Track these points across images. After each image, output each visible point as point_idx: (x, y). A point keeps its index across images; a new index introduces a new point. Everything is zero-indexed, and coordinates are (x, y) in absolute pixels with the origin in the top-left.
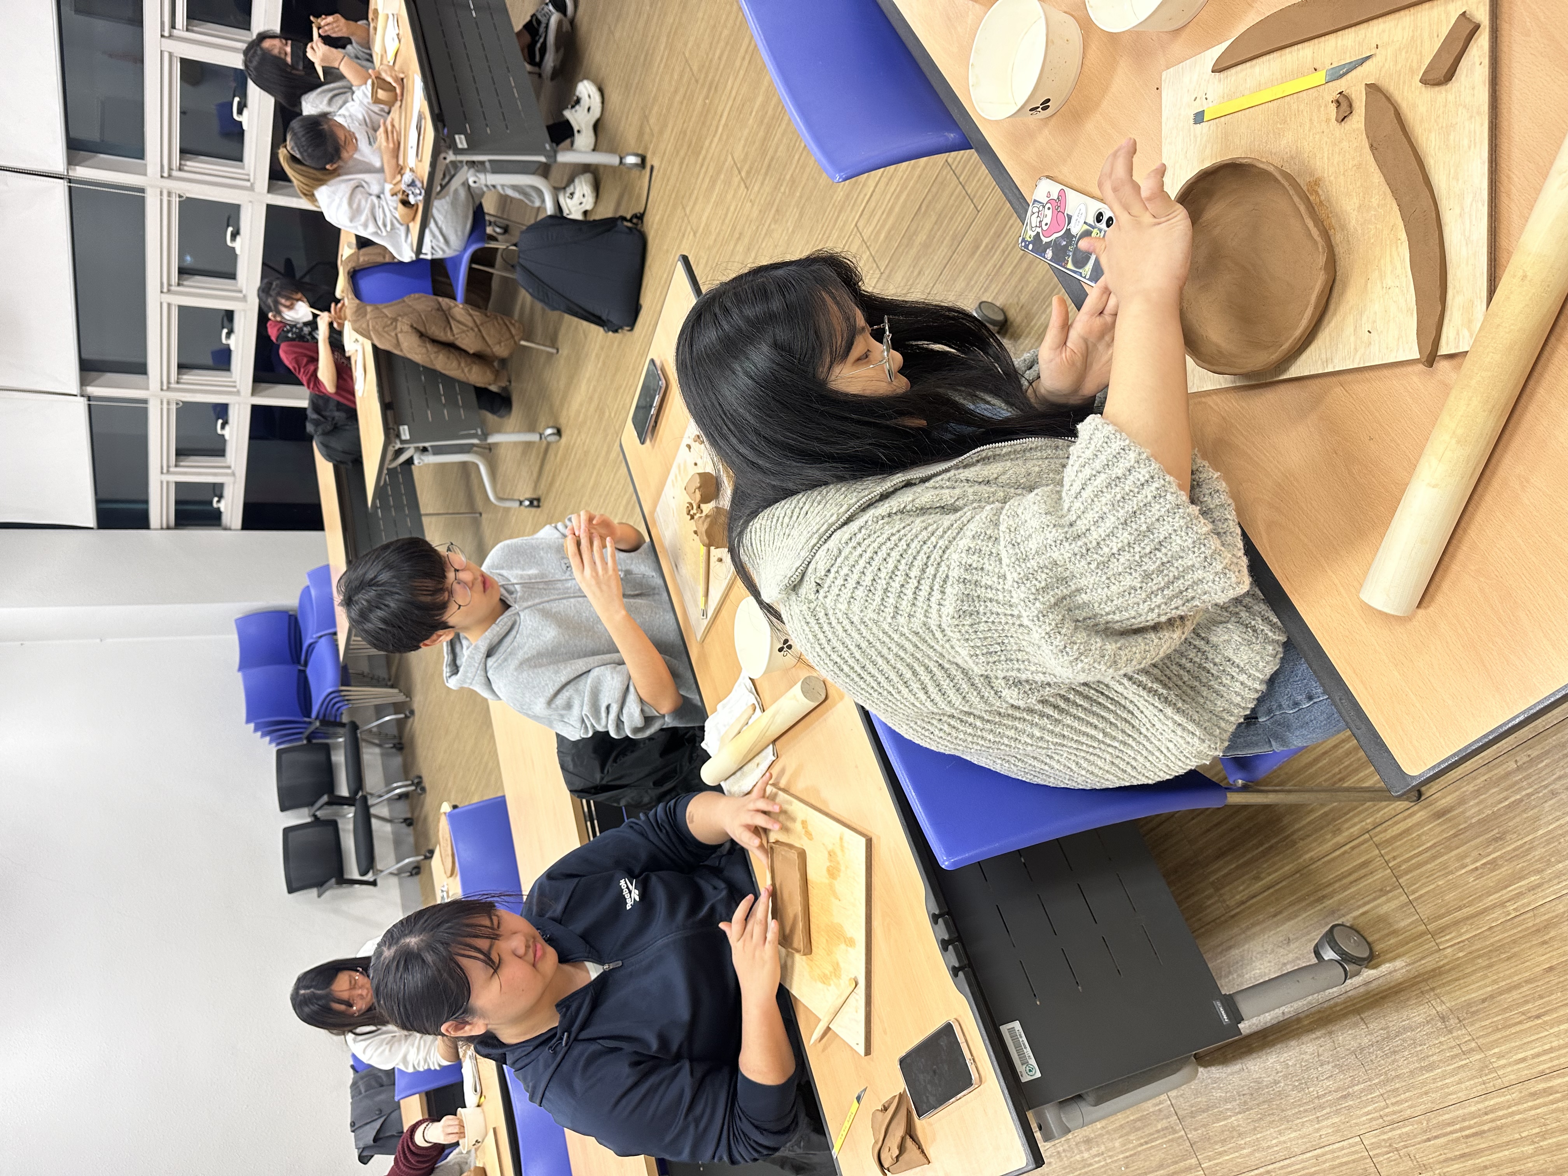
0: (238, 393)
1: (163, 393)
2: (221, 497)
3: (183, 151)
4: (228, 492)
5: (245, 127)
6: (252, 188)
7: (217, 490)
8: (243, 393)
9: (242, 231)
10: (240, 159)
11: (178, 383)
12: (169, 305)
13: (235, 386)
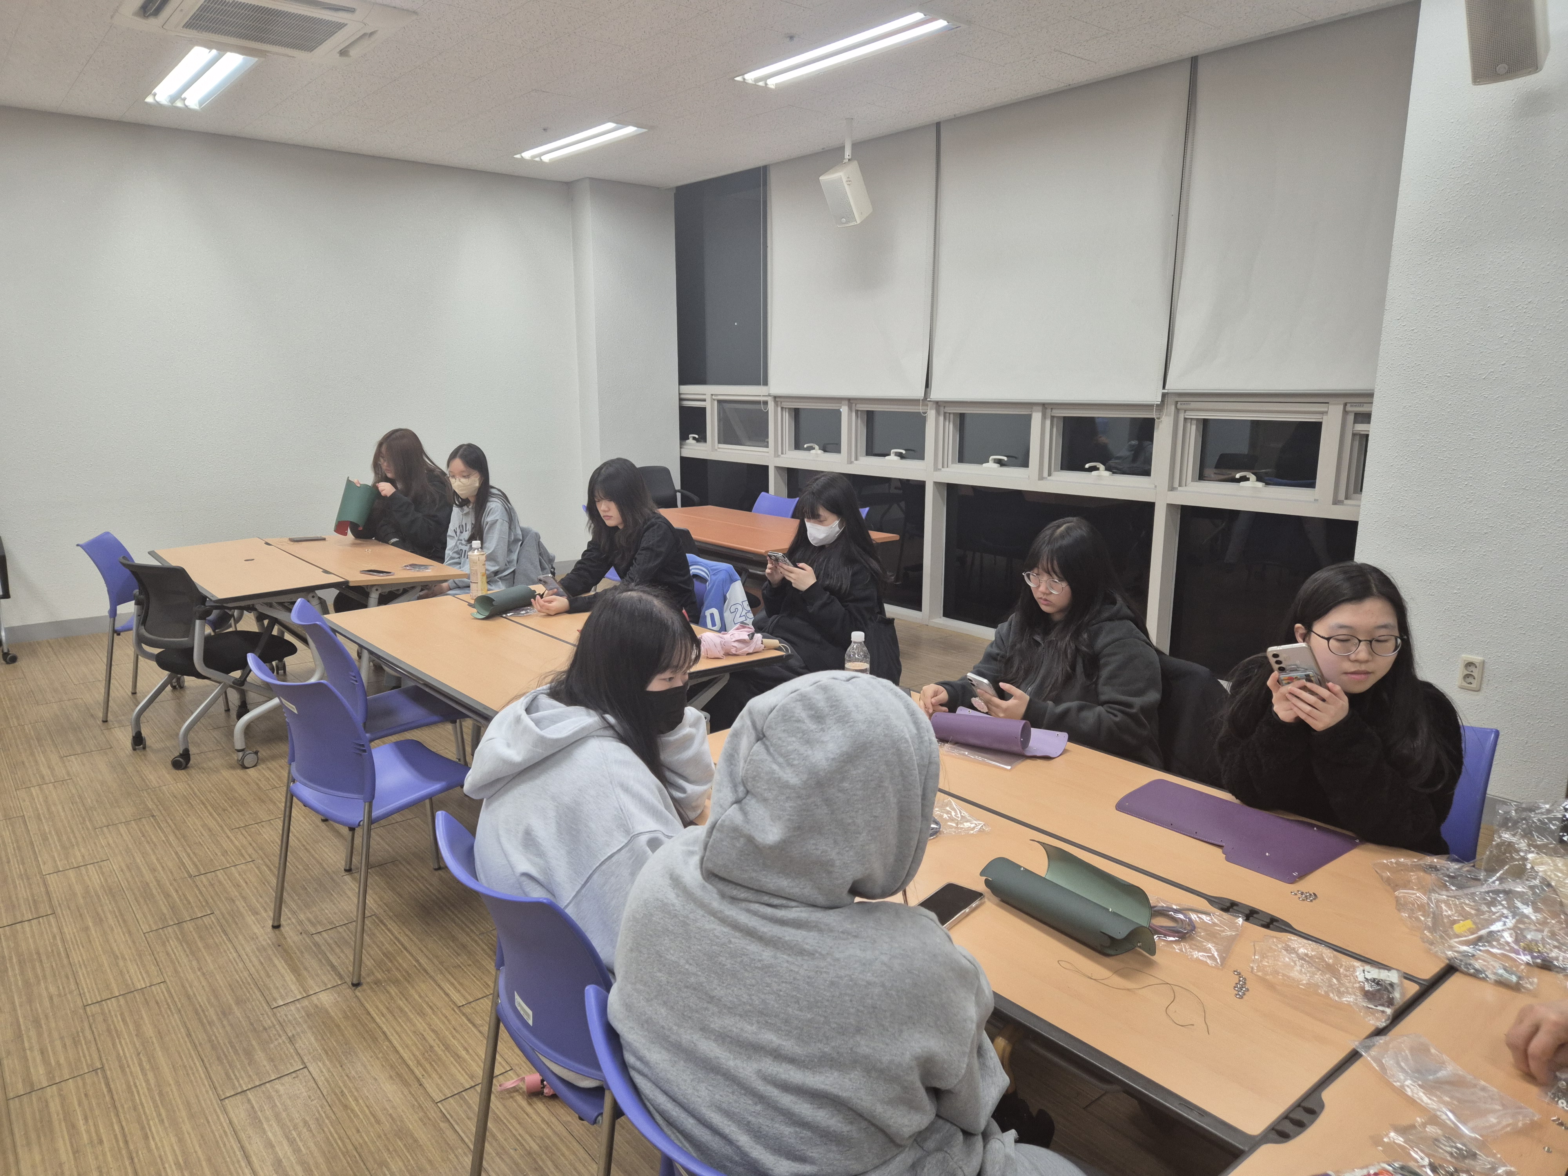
0: (776, 455)
1: (773, 398)
2: (697, 440)
3: (962, 416)
4: (701, 446)
5: (984, 465)
6: (936, 469)
7: (702, 438)
8: (777, 459)
9: (904, 461)
10: (961, 460)
11: (783, 408)
13: (782, 453)
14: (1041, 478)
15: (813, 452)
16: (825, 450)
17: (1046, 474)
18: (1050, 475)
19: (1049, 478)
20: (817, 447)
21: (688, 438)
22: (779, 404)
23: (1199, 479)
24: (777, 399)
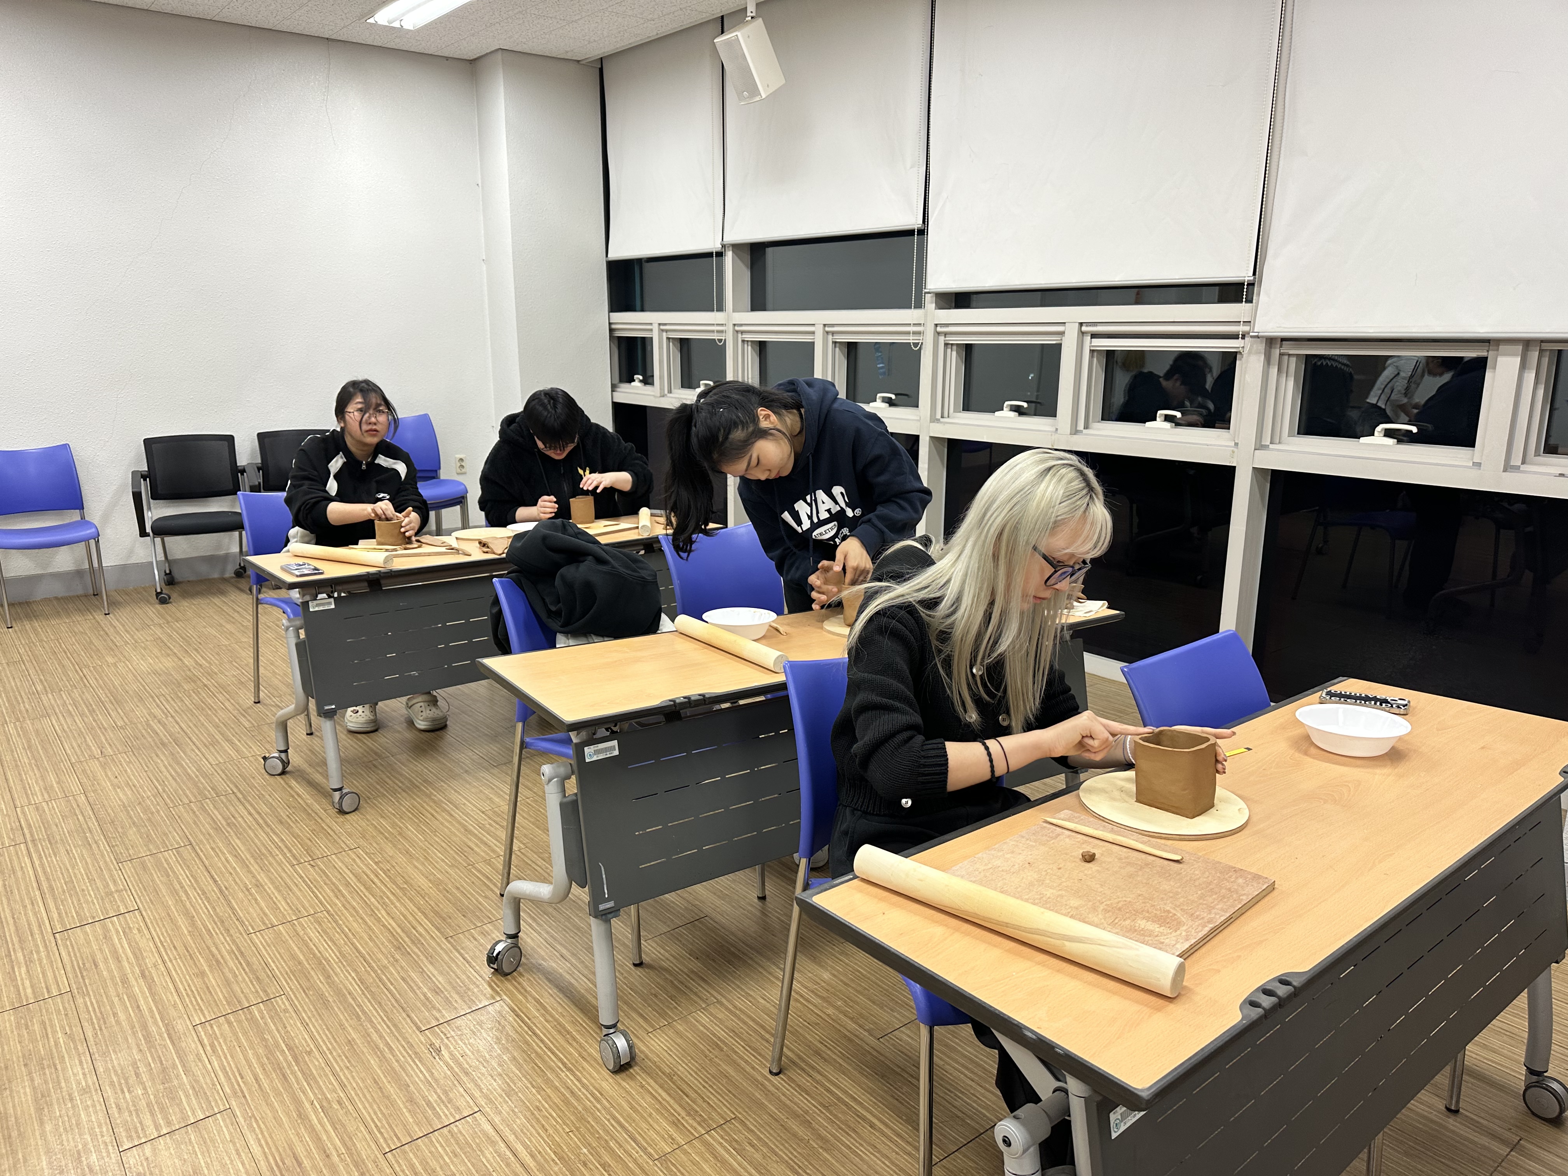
1: (731, 327)
2: (643, 382)
4: (647, 390)
5: (997, 413)
7: (648, 380)
9: (893, 409)
11: (743, 341)
12: (813, 333)
14: (1075, 431)
17: (1081, 426)
18: (1086, 427)
19: (1085, 431)
21: (634, 381)
22: (740, 335)
23: (1298, 433)
24: (737, 328)
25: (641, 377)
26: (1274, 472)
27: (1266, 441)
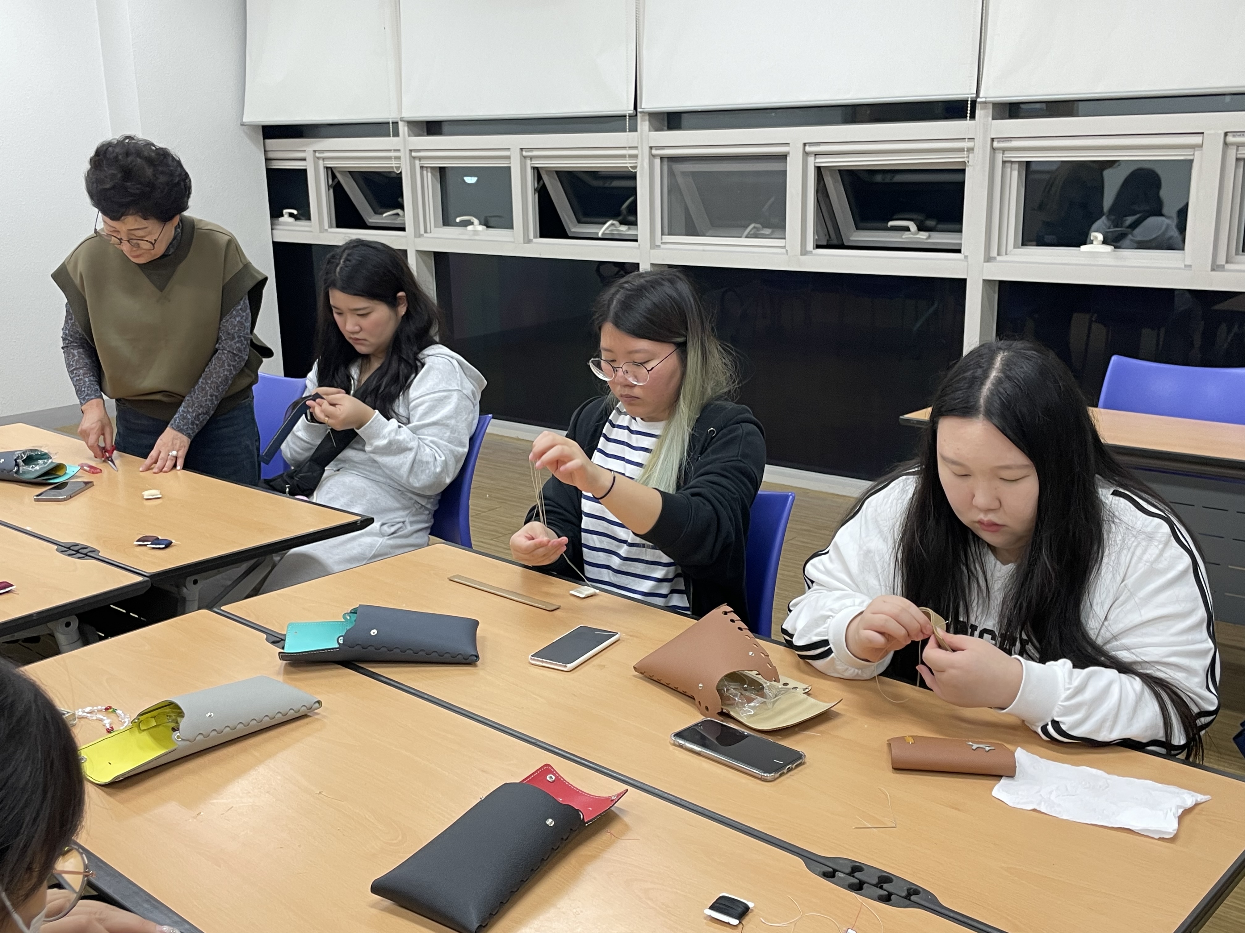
0: (418, 235)
1: (408, 152)
2: (297, 217)
4: (302, 224)
6: (654, 246)
7: (304, 214)
8: (417, 240)
11: (422, 167)
12: (508, 157)
13: (426, 232)
15: (470, 228)
16: (487, 224)
19: (815, 252)
20: (476, 221)
21: (282, 215)
22: (417, 162)
23: (1023, 244)
24: (414, 154)
25: (295, 212)
26: (1001, 283)
27: (994, 253)
